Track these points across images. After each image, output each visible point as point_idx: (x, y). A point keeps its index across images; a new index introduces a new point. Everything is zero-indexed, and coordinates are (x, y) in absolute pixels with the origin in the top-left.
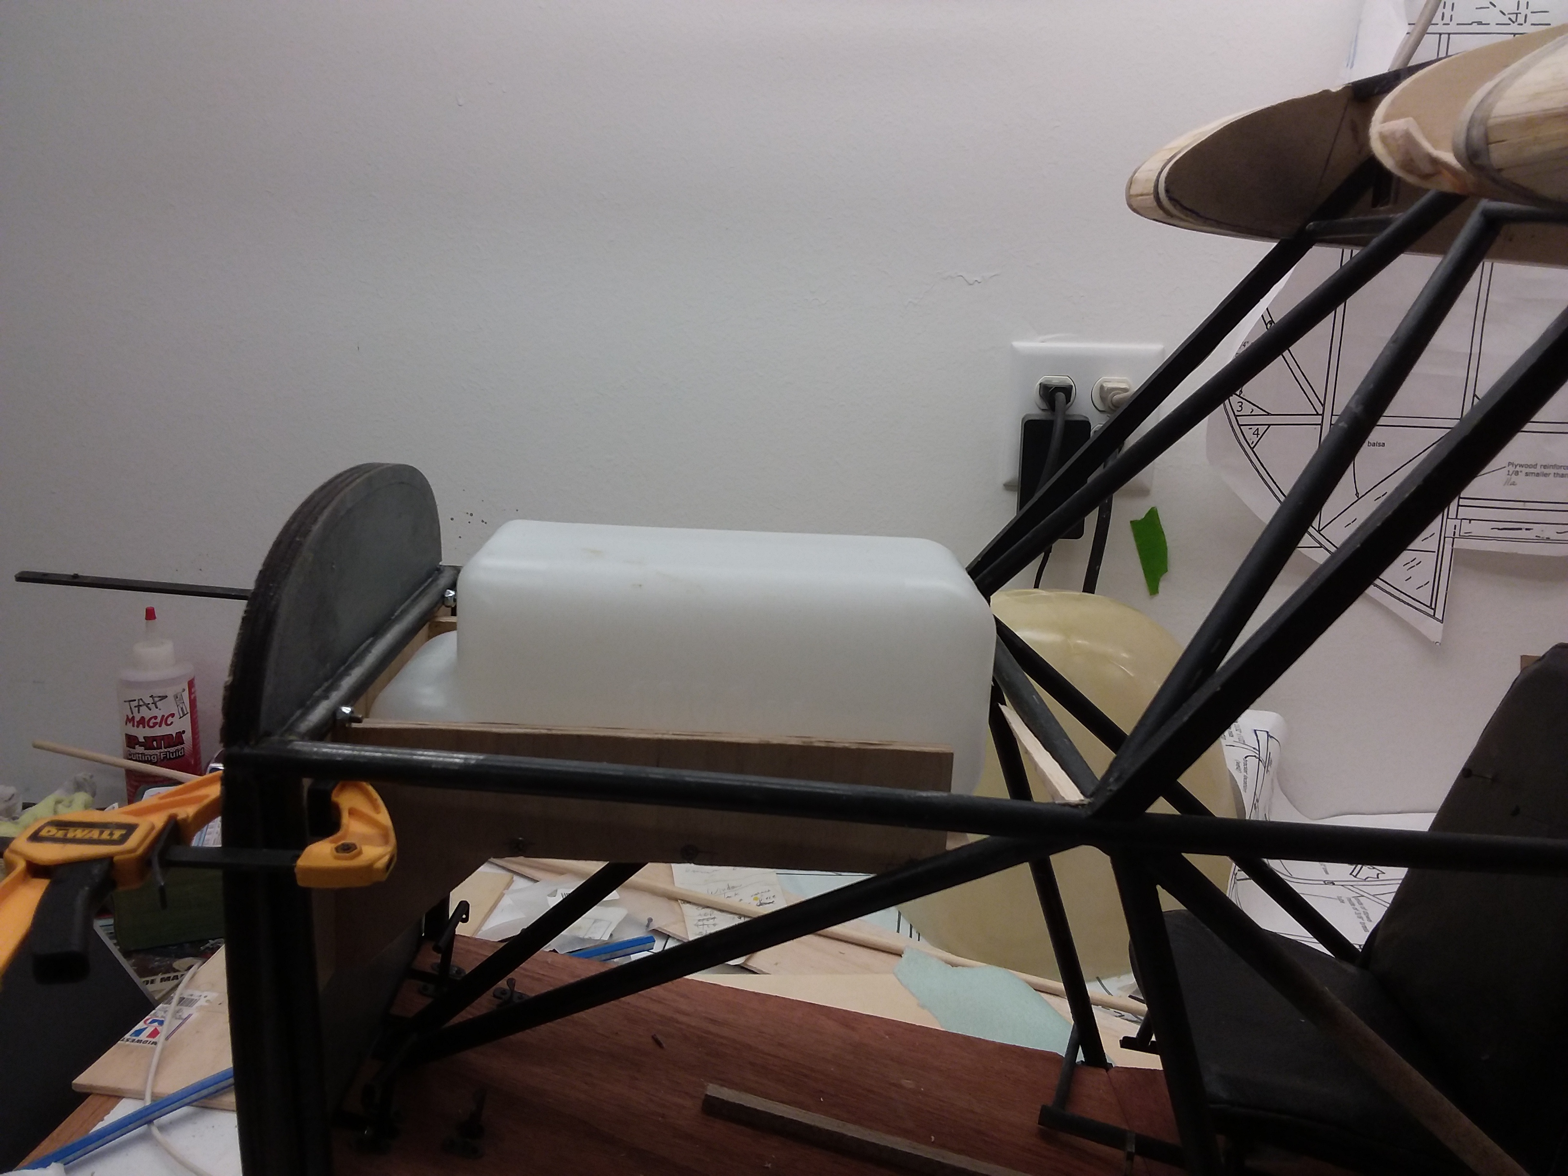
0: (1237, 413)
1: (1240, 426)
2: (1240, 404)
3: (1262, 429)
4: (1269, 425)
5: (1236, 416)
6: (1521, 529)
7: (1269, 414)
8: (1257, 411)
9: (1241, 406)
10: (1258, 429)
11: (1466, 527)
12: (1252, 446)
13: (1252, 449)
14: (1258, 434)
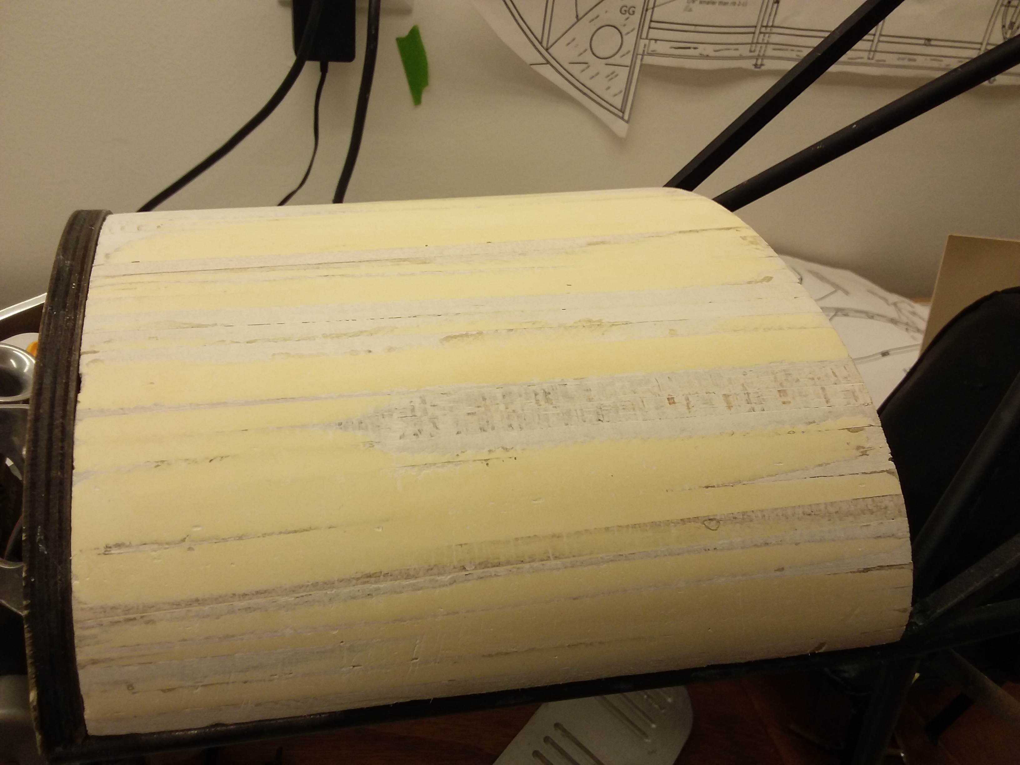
6: (689, 48)
11: (654, 46)
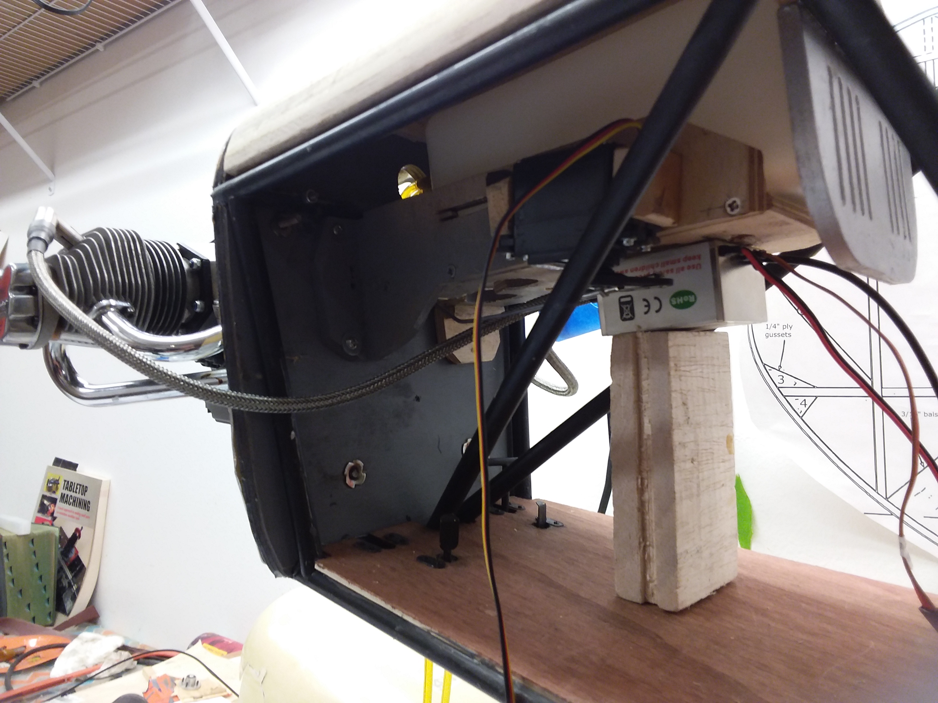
0: (778, 385)
1: (785, 397)
2: (782, 377)
3: (809, 401)
4: (816, 397)
5: (778, 388)
7: (814, 387)
8: (800, 384)
9: (782, 379)
10: (805, 400)
12: (801, 415)
13: (801, 418)
14: (805, 405)
